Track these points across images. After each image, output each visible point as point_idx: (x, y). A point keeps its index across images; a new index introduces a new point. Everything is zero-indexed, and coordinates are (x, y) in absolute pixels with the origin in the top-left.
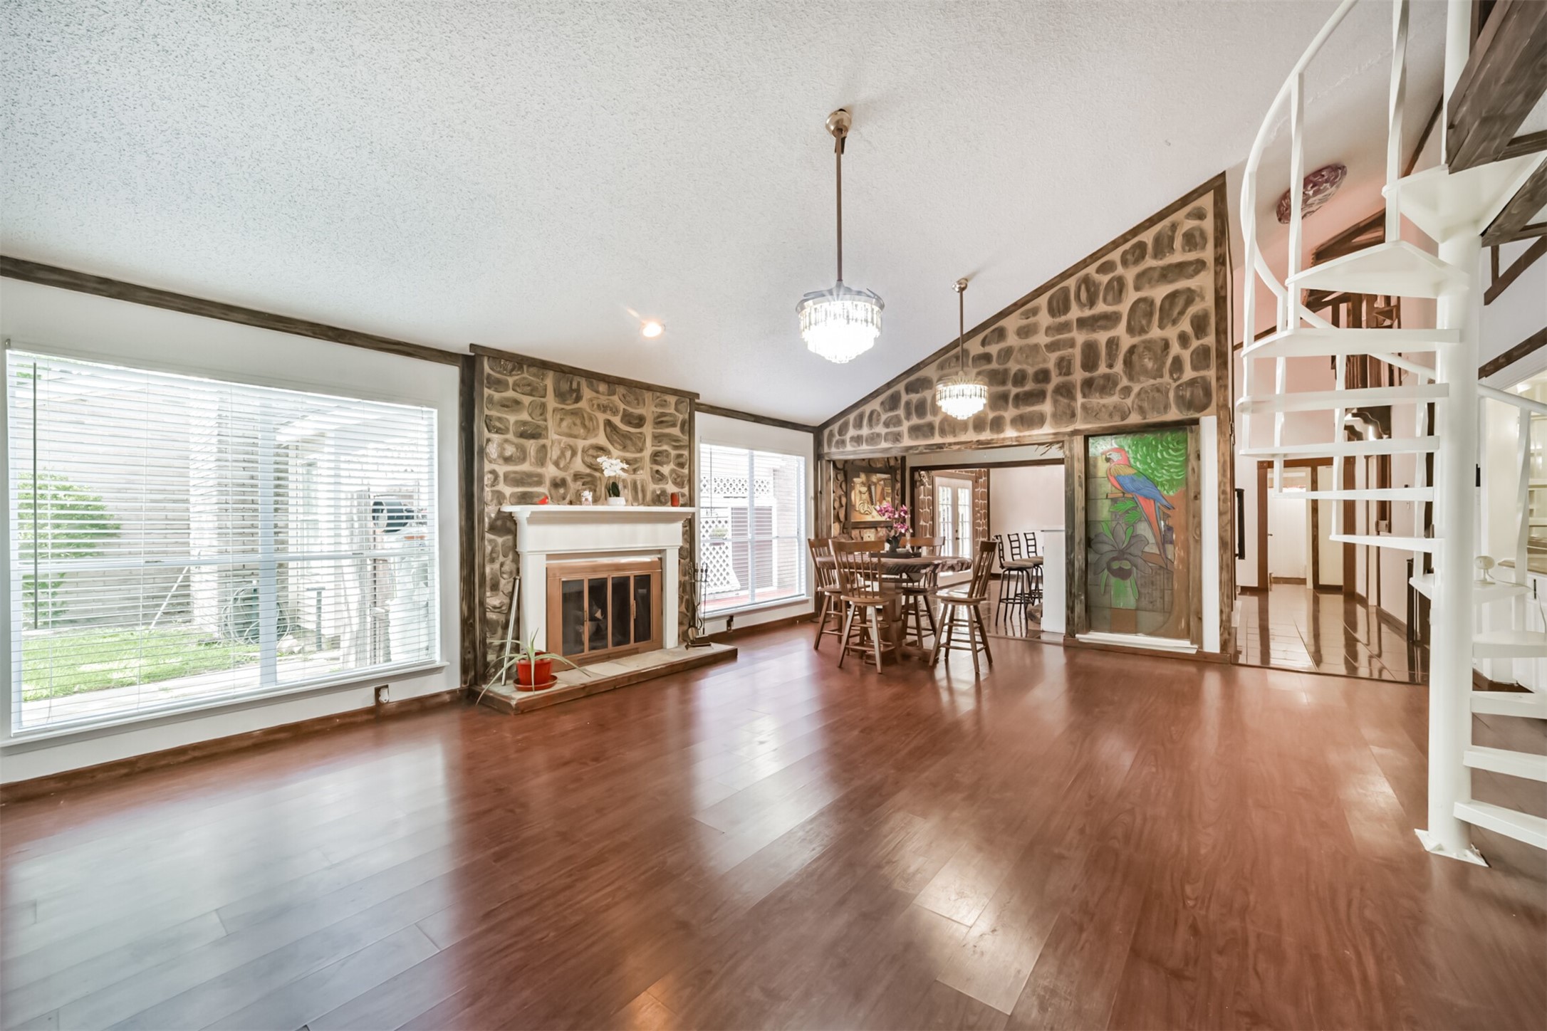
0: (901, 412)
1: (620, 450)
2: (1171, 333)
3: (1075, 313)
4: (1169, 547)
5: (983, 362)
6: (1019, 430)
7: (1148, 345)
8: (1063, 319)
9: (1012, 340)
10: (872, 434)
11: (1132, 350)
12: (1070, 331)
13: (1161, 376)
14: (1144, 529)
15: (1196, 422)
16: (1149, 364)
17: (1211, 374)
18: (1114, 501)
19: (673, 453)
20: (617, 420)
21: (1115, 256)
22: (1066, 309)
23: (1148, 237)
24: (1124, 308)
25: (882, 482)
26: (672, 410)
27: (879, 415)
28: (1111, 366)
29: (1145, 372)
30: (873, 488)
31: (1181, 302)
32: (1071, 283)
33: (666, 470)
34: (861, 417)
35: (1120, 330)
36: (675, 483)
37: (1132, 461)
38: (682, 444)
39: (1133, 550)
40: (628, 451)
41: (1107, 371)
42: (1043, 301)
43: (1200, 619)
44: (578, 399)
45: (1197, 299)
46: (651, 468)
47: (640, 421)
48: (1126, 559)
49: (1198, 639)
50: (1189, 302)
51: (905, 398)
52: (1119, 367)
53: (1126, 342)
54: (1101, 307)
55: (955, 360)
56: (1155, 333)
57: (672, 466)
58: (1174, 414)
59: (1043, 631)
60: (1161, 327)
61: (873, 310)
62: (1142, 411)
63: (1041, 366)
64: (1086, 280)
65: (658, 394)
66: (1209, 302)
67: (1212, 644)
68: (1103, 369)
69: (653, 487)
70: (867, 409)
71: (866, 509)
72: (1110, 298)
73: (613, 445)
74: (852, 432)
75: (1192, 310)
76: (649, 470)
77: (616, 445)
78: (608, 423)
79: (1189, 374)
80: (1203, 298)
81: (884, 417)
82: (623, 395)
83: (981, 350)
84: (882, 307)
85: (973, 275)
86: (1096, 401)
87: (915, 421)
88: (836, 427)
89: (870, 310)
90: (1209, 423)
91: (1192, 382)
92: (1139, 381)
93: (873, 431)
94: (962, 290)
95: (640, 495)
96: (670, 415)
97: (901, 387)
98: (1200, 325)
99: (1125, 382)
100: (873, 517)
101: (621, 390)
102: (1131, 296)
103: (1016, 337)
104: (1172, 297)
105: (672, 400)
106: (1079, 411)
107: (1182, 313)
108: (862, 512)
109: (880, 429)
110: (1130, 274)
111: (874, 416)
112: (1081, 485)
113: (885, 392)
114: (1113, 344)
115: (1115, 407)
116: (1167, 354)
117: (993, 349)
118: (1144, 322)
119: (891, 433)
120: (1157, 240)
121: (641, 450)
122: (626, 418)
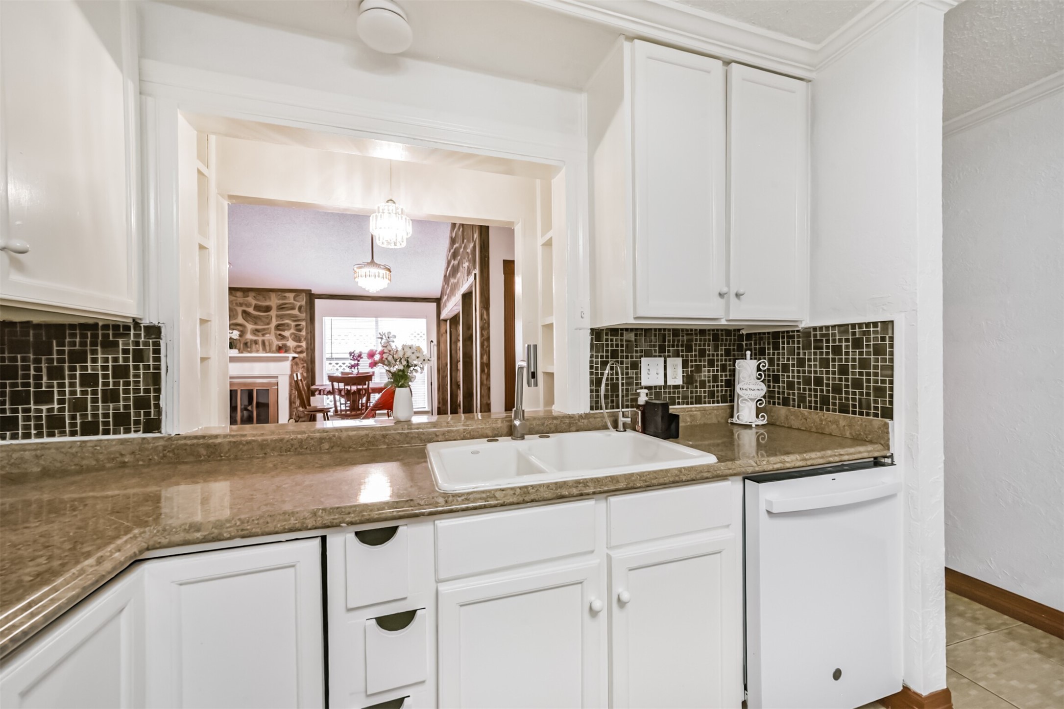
1: (253, 325)
19: (293, 324)
20: (251, 310)
26: (292, 301)
33: (287, 333)
36: (294, 340)
38: (299, 318)
40: (258, 325)
46: (275, 334)
47: (268, 309)
57: (292, 331)
65: (280, 293)
69: (277, 343)
73: (248, 322)
76: (274, 334)
77: (249, 322)
78: (244, 312)
82: (254, 297)
95: (268, 348)
96: (290, 303)
101: (252, 294)
105: (291, 295)
121: (268, 324)
122: (257, 308)
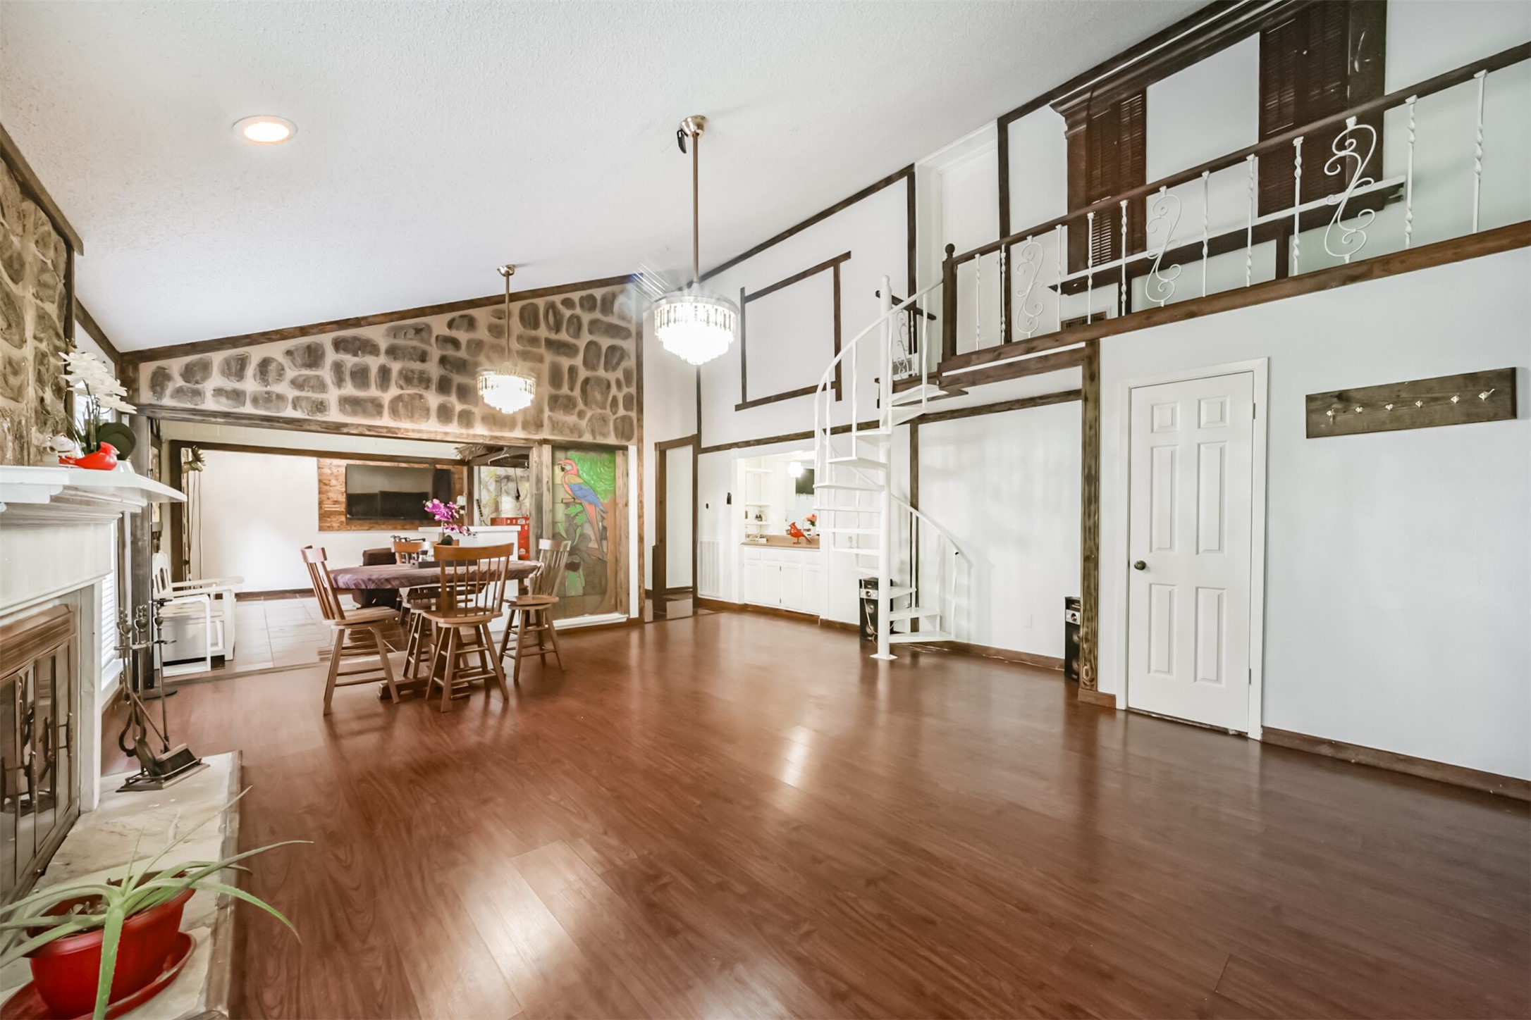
0: (326, 373)
2: (612, 376)
3: (543, 332)
4: (604, 543)
5: (450, 346)
6: (491, 430)
7: (599, 381)
8: (533, 333)
9: (482, 333)
10: (267, 393)
11: (587, 381)
12: (539, 347)
13: (605, 408)
14: (588, 530)
15: (625, 448)
16: (598, 396)
17: (633, 414)
18: (567, 505)
21: (576, 296)
22: (536, 326)
23: (598, 293)
24: (582, 343)
27: (281, 370)
28: (572, 389)
29: (596, 402)
31: (618, 355)
32: (541, 302)
34: (242, 362)
35: (578, 361)
37: (581, 472)
39: (582, 547)
41: (568, 392)
42: (516, 306)
43: (628, 594)
45: (627, 358)
48: (576, 554)
49: (627, 611)
50: (622, 358)
51: (331, 356)
52: (577, 392)
53: (583, 373)
54: (564, 336)
55: (414, 332)
56: (601, 372)
58: (612, 440)
60: (606, 370)
62: (593, 433)
64: (552, 306)
66: (630, 363)
67: (634, 613)
68: (565, 390)
70: (256, 354)
72: (571, 331)
74: (216, 380)
75: (624, 364)
79: (621, 412)
80: (629, 358)
81: (291, 373)
83: (446, 332)
85: (522, 265)
86: (560, 416)
87: (350, 390)
88: (175, 366)
90: (633, 449)
91: (624, 418)
92: (591, 408)
93: (269, 388)
94: (508, 275)
97: (326, 339)
98: (627, 374)
99: (581, 406)
102: (586, 338)
103: (486, 332)
104: (612, 349)
106: (546, 422)
107: (618, 364)
109: (283, 388)
110: (586, 318)
111: (272, 367)
112: (549, 490)
113: (294, 337)
114: (572, 370)
115: (574, 426)
116: (609, 393)
117: (462, 336)
118: (595, 361)
119: (307, 398)
120: (604, 299)
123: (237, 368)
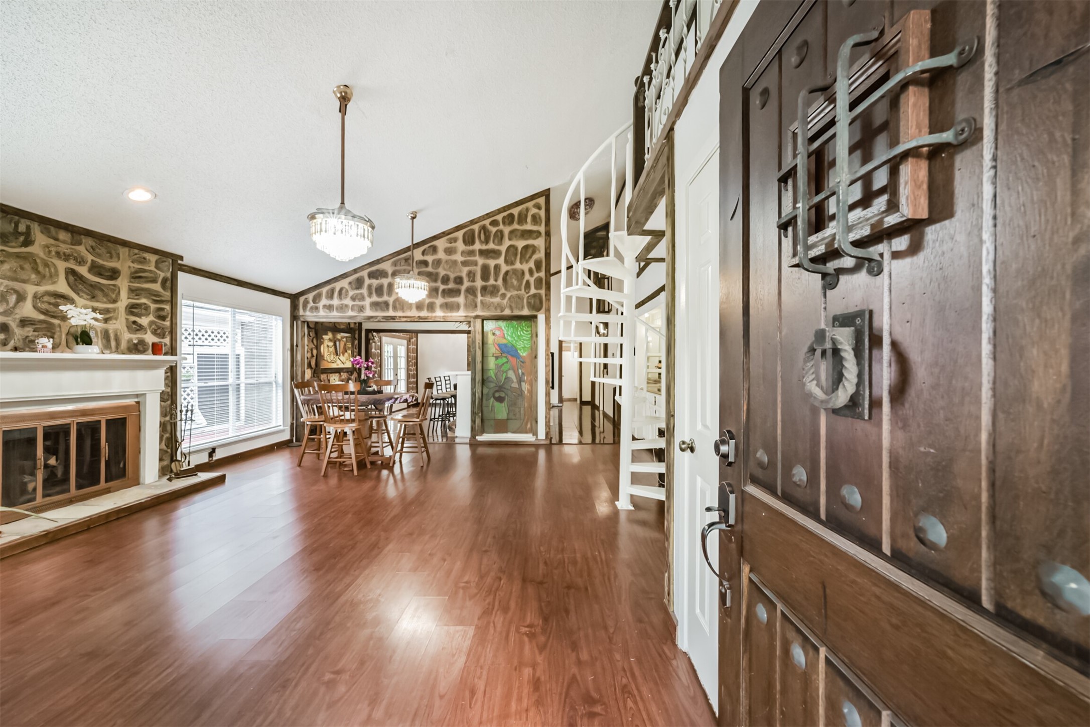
0: (364, 291)
1: (87, 299)
2: (525, 267)
3: (477, 246)
4: (523, 384)
5: (423, 266)
6: (444, 312)
7: (515, 271)
8: (471, 248)
9: (441, 255)
10: (342, 304)
11: (507, 273)
12: (475, 256)
13: (521, 290)
14: (511, 374)
15: (535, 317)
16: (515, 282)
17: (543, 292)
18: (497, 358)
19: (153, 306)
20: (83, 271)
21: (499, 217)
22: (473, 243)
23: (515, 211)
24: (503, 248)
25: (345, 339)
26: (152, 268)
27: (347, 291)
28: (496, 280)
29: (513, 287)
30: (338, 343)
31: (530, 251)
32: (476, 227)
33: (144, 321)
34: (333, 291)
35: (501, 261)
36: (154, 333)
37: (506, 335)
38: (163, 299)
39: (507, 386)
40: (97, 301)
41: (494, 283)
42: (460, 234)
43: (537, 422)
44: (28, 242)
45: (537, 252)
46: (127, 319)
47: (114, 274)
48: (503, 391)
49: (535, 434)
50: (534, 252)
51: (367, 281)
52: (500, 282)
53: (504, 268)
54: (491, 246)
55: (404, 261)
56: (518, 265)
57: (151, 318)
58: (526, 312)
59: (457, 437)
60: (521, 263)
61: (368, 230)
62: (511, 308)
63: (458, 274)
64: (484, 228)
65: (136, 251)
66: (541, 255)
67: (542, 435)
68: (492, 282)
69: (127, 336)
70: (338, 286)
71: (332, 358)
72: (496, 241)
73: (78, 294)
74: (324, 301)
75: (535, 257)
76: (124, 321)
77: (82, 294)
78: (71, 272)
79: (533, 291)
80: (540, 252)
81: (351, 293)
82: (92, 247)
83: (421, 258)
84: (373, 228)
85: (421, 210)
86: (489, 299)
87: (375, 298)
88: (310, 296)
89: (366, 230)
90: (541, 317)
91: (534, 295)
92: (510, 291)
93: (342, 302)
94: (413, 218)
95: (113, 344)
96: (151, 271)
97: (365, 273)
98: (538, 265)
99: (503, 291)
100: (338, 365)
101: (88, 241)
102: (507, 243)
103: (443, 254)
104: (526, 247)
105: (153, 258)
106: (479, 304)
107: (530, 257)
108: (329, 361)
109: (348, 301)
110: (507, 230)
111: (344, 291)
112: (479, 348)
113: (352, 275)
114: (497, 267)
115: (498, 304)
116: (524, 278)
117: (430, 258)
118: (513, 259)
119: (357, 305)
120: (520, 214)
121: (115, 301)
122: (96, 269)
123: (330, 295)
